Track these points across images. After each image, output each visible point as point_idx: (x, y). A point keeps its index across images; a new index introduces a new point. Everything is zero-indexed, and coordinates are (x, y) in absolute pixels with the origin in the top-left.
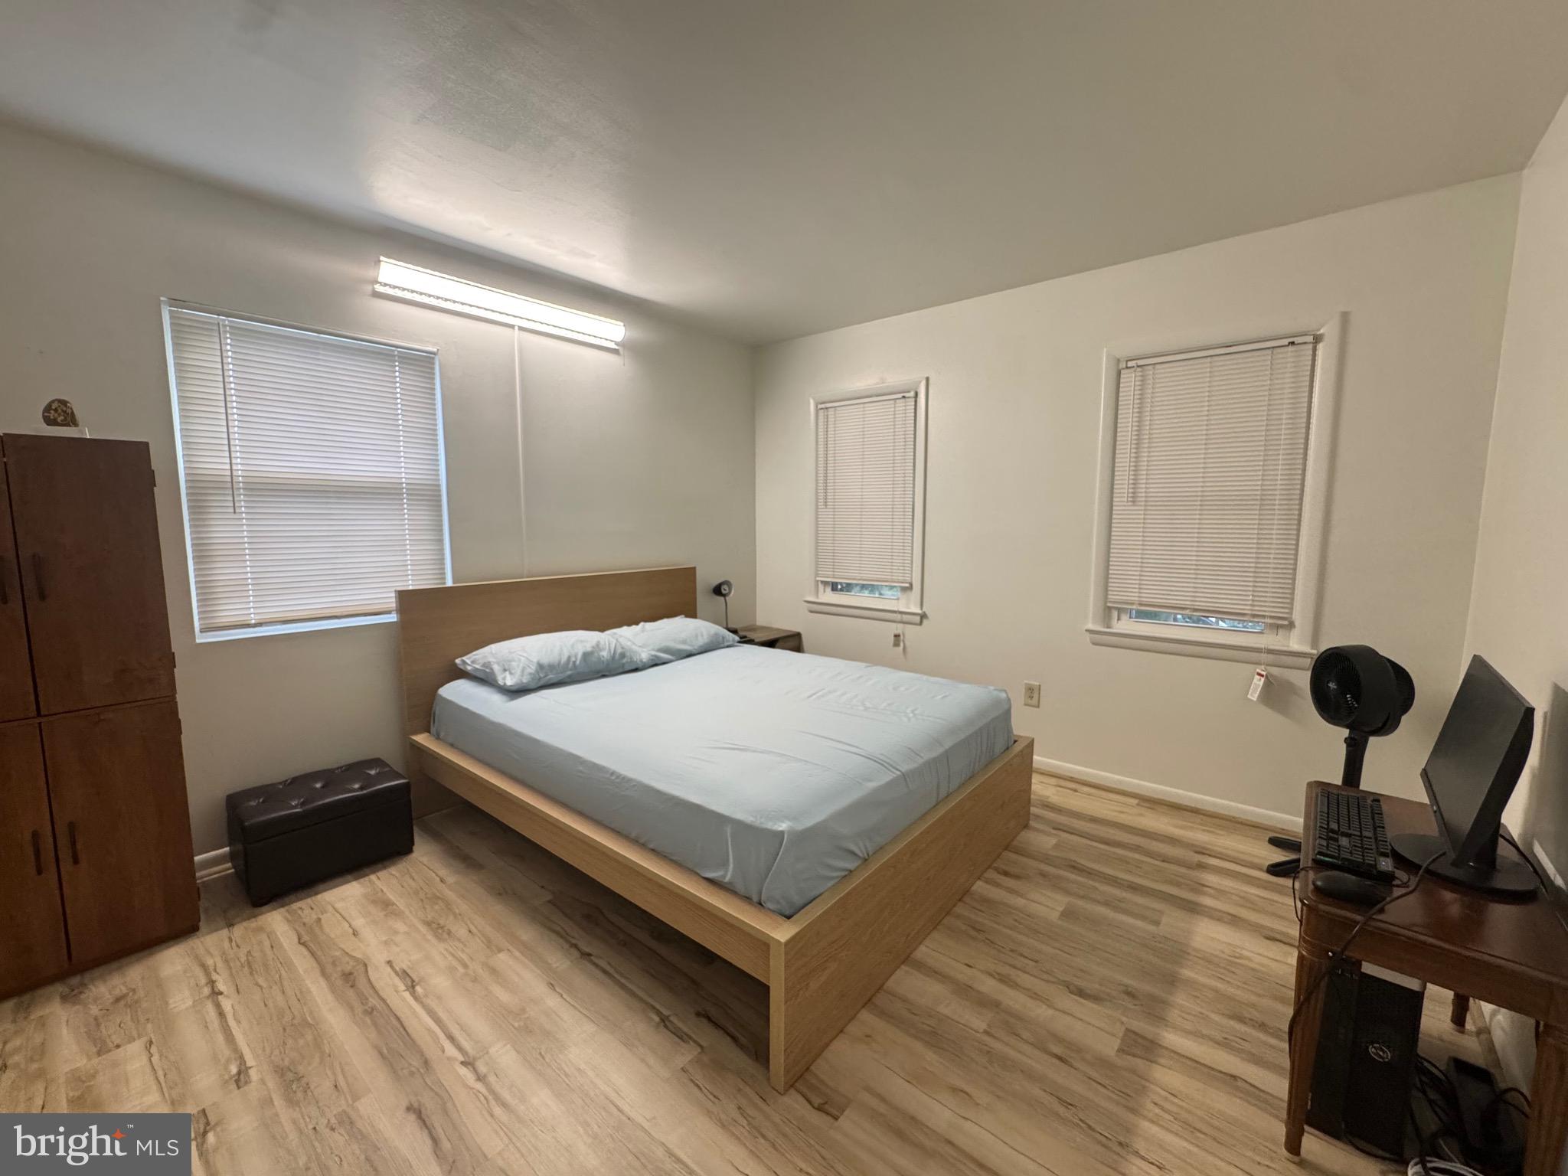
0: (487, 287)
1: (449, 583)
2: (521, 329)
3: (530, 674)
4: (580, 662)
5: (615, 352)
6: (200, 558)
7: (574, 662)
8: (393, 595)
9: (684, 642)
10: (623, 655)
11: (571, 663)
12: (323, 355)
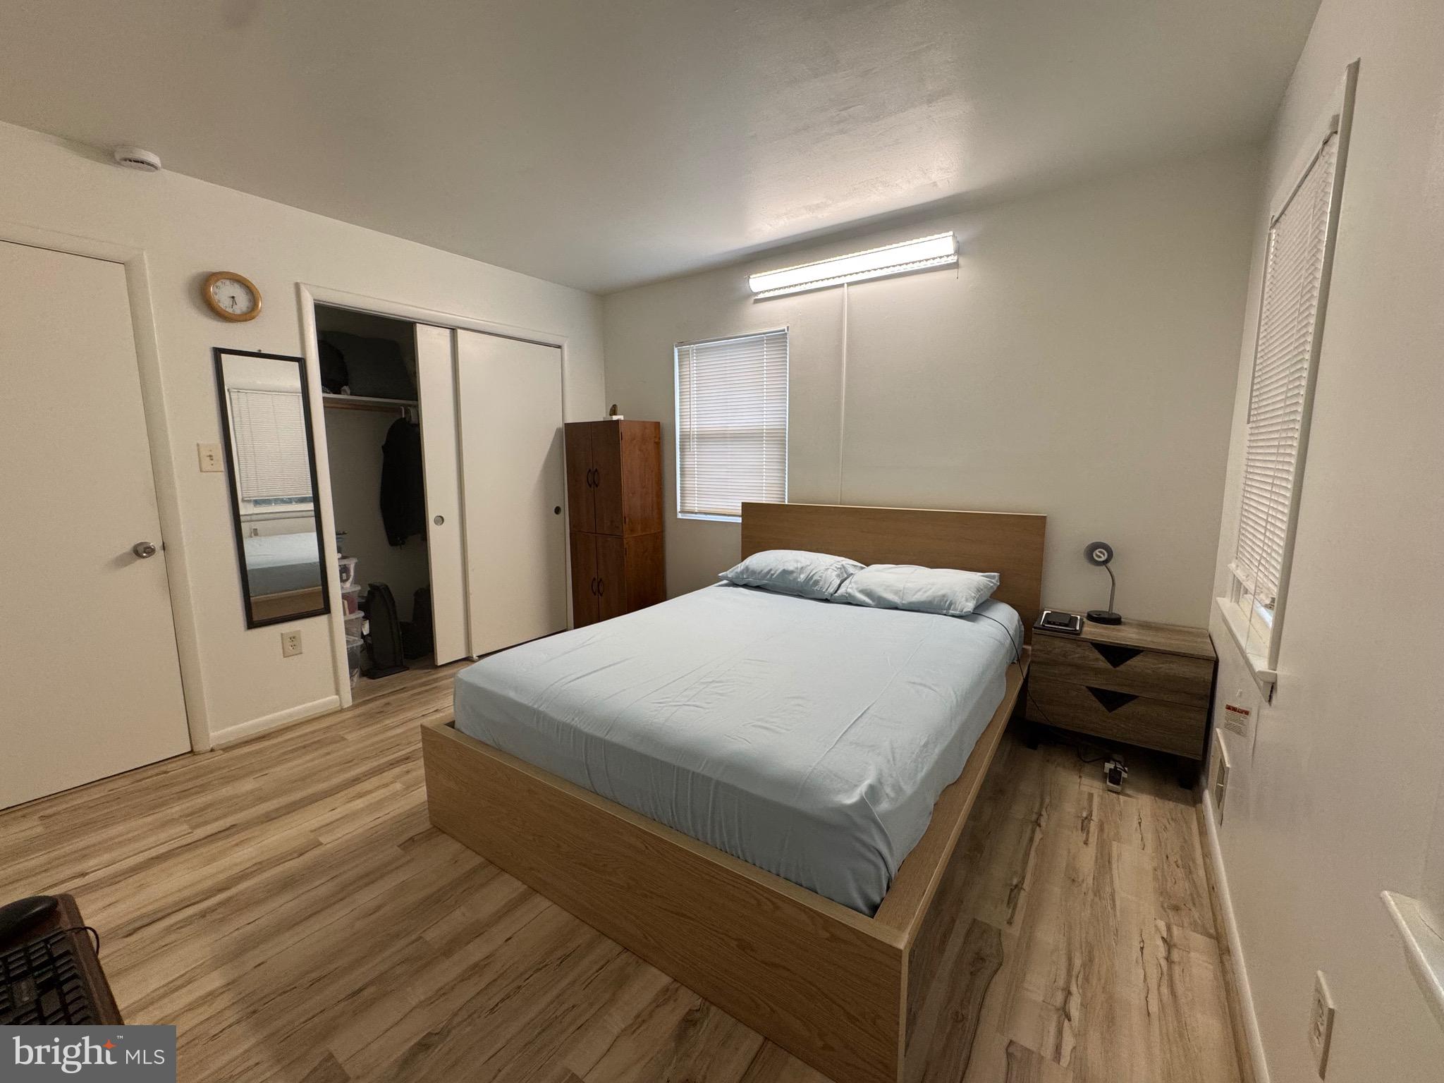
0: (821, 262)
1: (786, 503)
2: (850, 284)
3: (737, 573)
4: (776, 577)
5: (955, 266)
6: (682, 475)
7: (773, 575)
8: (741, 505)
9: (896, 593)
10: (816, 582)
11: (770, 575)
12: (730, 352)
